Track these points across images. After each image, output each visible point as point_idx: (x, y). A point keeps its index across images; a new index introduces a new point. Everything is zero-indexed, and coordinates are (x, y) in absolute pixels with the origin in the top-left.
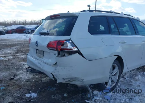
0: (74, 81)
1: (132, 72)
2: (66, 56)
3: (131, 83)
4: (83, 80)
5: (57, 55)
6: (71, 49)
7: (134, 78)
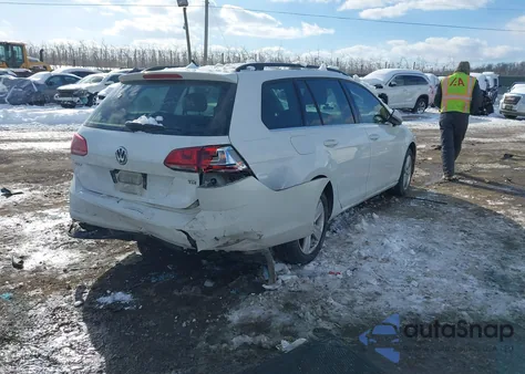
0: (238, 241)
1: (347, 215)
2: (219, 186)
3: (348, 240)
4: (260, 236)
5: (198, 183)
6: (231, 167)
7: (353, 229)
